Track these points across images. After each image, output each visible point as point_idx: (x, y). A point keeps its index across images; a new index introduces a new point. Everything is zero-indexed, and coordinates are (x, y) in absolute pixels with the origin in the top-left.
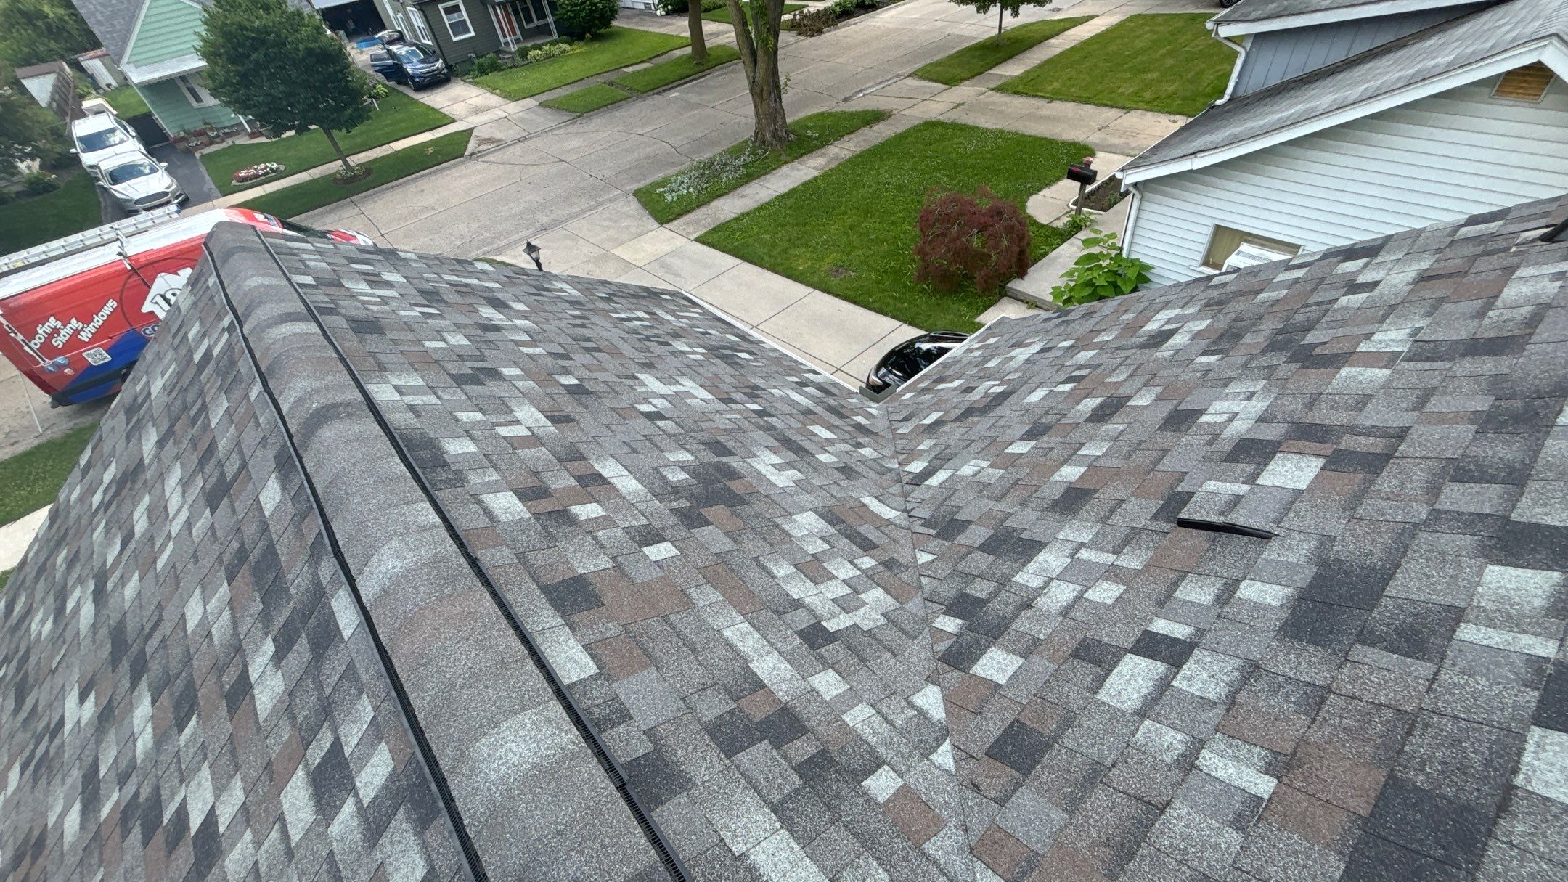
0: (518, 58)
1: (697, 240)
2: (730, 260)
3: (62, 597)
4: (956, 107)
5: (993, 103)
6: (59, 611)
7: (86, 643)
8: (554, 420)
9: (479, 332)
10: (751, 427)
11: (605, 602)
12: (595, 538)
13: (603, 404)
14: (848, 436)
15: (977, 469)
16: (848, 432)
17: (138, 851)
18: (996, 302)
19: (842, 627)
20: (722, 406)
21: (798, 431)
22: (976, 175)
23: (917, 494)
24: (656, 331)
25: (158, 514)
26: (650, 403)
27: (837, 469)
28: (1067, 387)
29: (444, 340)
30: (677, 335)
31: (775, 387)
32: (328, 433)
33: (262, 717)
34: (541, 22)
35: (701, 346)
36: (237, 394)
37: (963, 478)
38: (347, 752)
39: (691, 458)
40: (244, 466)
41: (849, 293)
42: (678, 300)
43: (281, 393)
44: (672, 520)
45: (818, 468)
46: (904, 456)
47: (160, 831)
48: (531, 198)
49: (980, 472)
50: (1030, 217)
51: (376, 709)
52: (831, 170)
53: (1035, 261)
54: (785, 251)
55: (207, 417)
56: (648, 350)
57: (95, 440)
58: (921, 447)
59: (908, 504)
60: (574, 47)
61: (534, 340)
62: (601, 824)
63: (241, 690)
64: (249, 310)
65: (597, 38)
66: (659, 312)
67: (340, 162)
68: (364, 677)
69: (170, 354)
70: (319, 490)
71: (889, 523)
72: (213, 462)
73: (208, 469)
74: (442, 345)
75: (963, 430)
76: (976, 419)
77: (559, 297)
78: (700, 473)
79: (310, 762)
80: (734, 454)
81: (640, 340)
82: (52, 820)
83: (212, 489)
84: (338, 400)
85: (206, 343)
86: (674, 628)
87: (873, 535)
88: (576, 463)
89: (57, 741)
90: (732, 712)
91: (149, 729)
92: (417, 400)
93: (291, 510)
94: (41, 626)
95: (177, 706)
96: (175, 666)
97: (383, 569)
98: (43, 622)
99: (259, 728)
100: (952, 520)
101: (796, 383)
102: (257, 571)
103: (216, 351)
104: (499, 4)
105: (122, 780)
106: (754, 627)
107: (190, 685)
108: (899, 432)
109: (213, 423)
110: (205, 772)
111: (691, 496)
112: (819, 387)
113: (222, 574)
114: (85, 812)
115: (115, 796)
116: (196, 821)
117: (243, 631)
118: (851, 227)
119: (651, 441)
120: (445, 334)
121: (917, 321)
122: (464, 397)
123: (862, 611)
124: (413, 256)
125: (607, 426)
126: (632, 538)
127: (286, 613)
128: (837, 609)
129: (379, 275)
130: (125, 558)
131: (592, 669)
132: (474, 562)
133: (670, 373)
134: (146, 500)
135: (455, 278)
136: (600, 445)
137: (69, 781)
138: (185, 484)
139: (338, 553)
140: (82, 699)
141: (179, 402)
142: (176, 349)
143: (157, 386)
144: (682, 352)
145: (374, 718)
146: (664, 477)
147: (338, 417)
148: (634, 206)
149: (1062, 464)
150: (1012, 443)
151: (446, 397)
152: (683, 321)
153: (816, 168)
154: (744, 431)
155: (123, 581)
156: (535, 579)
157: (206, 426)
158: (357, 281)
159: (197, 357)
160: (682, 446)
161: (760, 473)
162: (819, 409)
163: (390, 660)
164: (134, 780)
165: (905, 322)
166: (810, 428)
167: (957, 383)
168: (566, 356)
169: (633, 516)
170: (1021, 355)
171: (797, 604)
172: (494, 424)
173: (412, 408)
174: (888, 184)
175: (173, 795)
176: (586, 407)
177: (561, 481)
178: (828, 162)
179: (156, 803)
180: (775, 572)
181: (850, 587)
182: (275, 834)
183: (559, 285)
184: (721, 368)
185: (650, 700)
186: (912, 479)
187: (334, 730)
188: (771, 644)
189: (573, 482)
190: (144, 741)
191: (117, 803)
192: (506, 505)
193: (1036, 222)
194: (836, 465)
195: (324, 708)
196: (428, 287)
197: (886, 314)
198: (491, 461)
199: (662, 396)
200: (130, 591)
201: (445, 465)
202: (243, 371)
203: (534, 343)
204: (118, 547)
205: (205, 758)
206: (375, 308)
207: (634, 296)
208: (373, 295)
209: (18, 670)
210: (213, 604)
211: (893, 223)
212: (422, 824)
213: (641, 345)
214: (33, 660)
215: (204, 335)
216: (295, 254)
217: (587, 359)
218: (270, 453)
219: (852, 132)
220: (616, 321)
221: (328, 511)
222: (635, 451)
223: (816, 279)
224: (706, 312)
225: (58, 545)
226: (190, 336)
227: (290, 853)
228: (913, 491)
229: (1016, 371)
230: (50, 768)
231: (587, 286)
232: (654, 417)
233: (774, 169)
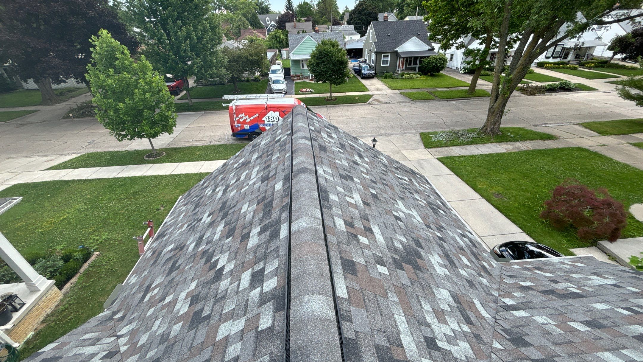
0: (400, 76)
1: (438, 159)
2: (447, 171)
3: (216, 187)
4: (601, 146)
5: (628, 150)
6: (214, 190)
7: (216, 202)
8: (364, 203)
9: (352, 163)
10: (434, 242)
11: (358, 275)
12: (363, 251)
13: (381, 205)
14: (477, 269)
15: (546, 322)
16: (478, 267)
17: (202, 265)
18: (587, 247)
19: (444, 347)
20: (425, 227)
21: (454, 254)
22: (601, 181)
23: (504, 314)
24: (409, 187)
25: (248, 177)
26: (398, 213)
27: (466, 280)
28: (626, 312)
29: (341, 161)
30: (417, 192)
31: (451, 231)
32: (303, 176)
33: (248, 248)
34: (414, 66)
35: (425, 200)
36: (283, 154)
37: (535, 322)
38: (265, 273)
39: (406, 241)
40: (275, 174)
41: (500, 206)
42: (422, 179)
43: (295, 159)
44: (391, 261)
45: (458, 274)
46: (503, 293)
47: (209, 263)
48: (381, 123)
49: (547, 324)
50: (630, 214)
51: (279, 265)
52: (514, 152)
53: (625, 237)
54: (476, 177)
55: (272, 157)
56: (404, 193)
57: (242, 150)
58: (515, 294)
59: (497, 316)
60: (422, 77)
61: (367, 173)
62: (331, 352)
63: (246, 237)
64: (296, 132)
65: (432, 75)
66: (413, 180)
67: (329, 94)
68: (280, 253)
69: (270, 135)
70: (293, 191)
71: (483, 318)
72: (268, 169)
73: (266, 171)
74: (340, 163)
75: (544, 299)
76: (554, 298)
77: (380, 161)
78: (407, 249)
79: (254, 269)
80: (423, 249)
81: (403, 188)
82: (188, 243)
83: (264, 177)
84: (308, 167)
85: (281, 136)
86: (377, 301)
87: (473, 319)
88: (366, 221)
89: (198, 224)
90: (387, 347)
91: (220, 234)
92: (328, 177)
93: (282, 193)
94: (208, 192)
95: (229, 232)
96: (233, 220)
97: (301, 224)
98: (209, 191)
99: (246, 250)
100: (520, 338)
101: (461, 234)
102: (266, 206)
103: (282, 140)
104: (402, 58)
105: (207, 243)
106: (407, 321)
107: (235, 228)
108: (505, 280)
109: (273, 159)
110: (227, 254)
111: (401, 256)
112: (471, 241)
113: (256, 201)
114: (195, 246)
115: (204, 247)
116: (219, 266)
117: (254, 220)
118: (514, 179)
119: (393, 227)
120: (342, 160)
121: (533, 235)
122: (340, 182)
123: (456, 347)
124: (342, 131)
125: (380, 213)
126: (375, 259)
127: (267, 222)
128: (444, 338)
129: (331, 134)
130: (235, 185)
131: (346, 296)
132: (325, 236)
133: (410, 205)
134: (247, 172)
135: (351, 143)
136: (375, 219)
137: (196, 236)
138: (258, 172)
139: (290, 212)
140: (209, 216)
141: (267, 149)
142: (272, 135)
143: (263, 143)
144: (417, 199)
145: (277, 268)
146: (393, 243)
147: (307, 172)
148: (418, 138)
149: (606, 350)
150: (575, 321)
151: (336, 180)
152: (422, 187)
153: (506, 149)
154: (431, 242)
155: (232, 191)
156: (340, 253)
157: (271, 159)
158: (324, 134)
159: (277, 139)
160: (404, 235)
161: (431, 262)
162: (467, 250)
163: (291, 253)
164: (210, 245)
165: (525, 232)
166: (460, 256)
167: (548, 275)
168: (375, 183)
169: (378, 251)
170: (597, 281)
171: (428, 325)
172: (346, 195)
173: (326, 179)
174: (543, 168)
175: (217, 255)
176: (376, 203)
177: (359, 225)
178: (514, 149)
179: (212, 255)
180: (423, 306)
181: (454, 333)
182: (236, 284)
183: (382, 157)
184: (430, 212)
185: (360, 321)
186: (504, 306)
187: (265, 264)
188: (412, 333)
189: (362, 227)
190: (217, 236)
191: (203, 249)
192: (340, 223)
193: (633, 218)
194: (466, 278)
195: (265, 256)
196: (343, 143)
197: (516, 224)
198: (341, 207)
199: (403, 212)
200: (232, 194)
201: (328, 201)
202: (287, 148)
203: (367, 174)
204: (235, 181)
205: (229, 250)
206: (326, 143)
207: (406, 171)
208: (327, 139)
209: (198, 200)
210: (250, 209)
211: (538, 186)
212: (277, 310)
213: (402, 190)
214: (203, 200)
215: (281, 134)
216: (312, 120)
217: (382, 187)
218: (284, 174)
219: (532, 140)
220: (396, 177)
221: (293, 198)
222: (386, 227)
223: (485, 194)
224: (432, 188)
225: (222, 173)
226: (278, 133)
227: (237, 292)
228: (502, 311)
229: (591, 287)
230: (193, 229)
231: (391, 161)
232: (398, 218)
233: (485, 143)
